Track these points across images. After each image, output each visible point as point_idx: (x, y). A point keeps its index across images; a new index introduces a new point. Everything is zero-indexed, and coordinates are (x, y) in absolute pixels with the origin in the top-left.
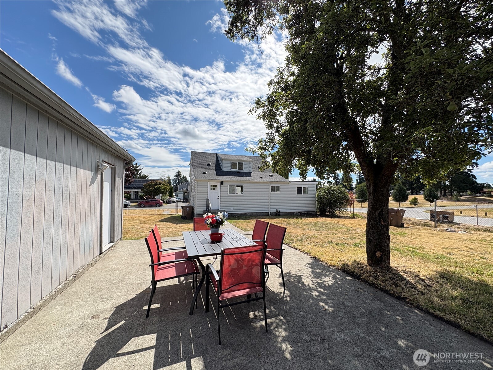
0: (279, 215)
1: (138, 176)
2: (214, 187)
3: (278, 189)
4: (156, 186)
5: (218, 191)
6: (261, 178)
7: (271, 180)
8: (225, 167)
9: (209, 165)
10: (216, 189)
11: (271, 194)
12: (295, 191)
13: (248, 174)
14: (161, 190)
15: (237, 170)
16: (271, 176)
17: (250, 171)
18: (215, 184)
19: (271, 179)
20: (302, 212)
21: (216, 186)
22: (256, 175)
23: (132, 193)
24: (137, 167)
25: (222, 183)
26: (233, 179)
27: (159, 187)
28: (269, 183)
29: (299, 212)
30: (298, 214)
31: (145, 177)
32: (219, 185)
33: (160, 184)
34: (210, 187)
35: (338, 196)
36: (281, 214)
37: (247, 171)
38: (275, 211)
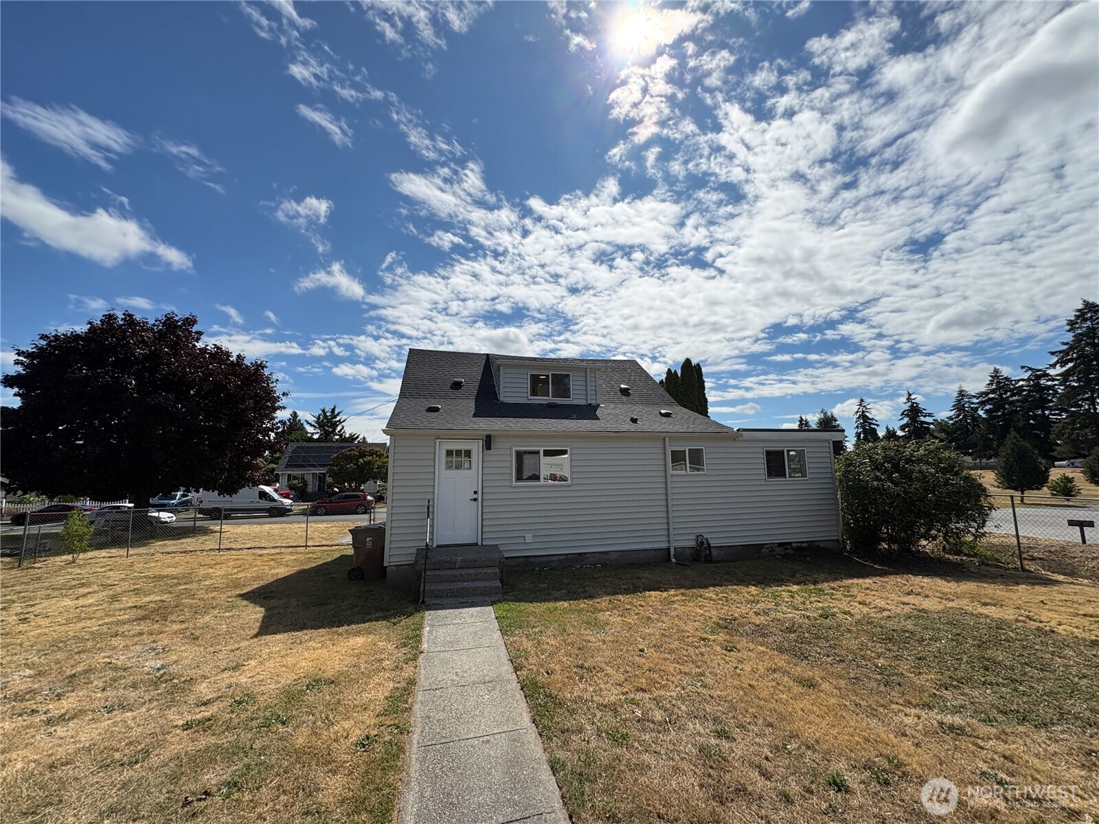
0: (709, 559)
1: (337, 437)
2: (458, 458)
3: (696, 458)
4: (361, 460)
5: (472, 473)
6: (634, 421)
7: (670, 428)
8: (512, 390)
9: (457, 386)
10: (467, 465)
11: (674, 479)
12: (761, 464)
13: (589, 412)
14: (372, 469)
15: (549, 399)
16: (667, 415)
17: (593, 402)
18: (463, 446)
19: (666, 426)
20: (790, 544)
21: (468, 453)
22: (612, 416)
23: (309, 478)
24: (335, 417)
25: (488, 442)
26: (532, 427)
27: (369, 463)
28: (662, 438)
29: (780, 545)
30: (779, 550)
31: (352, 438)
32: (476, 447)
33: (371, 455)
34: (442, 458)
35: (946, 483)
36: (714, 552)
37: (583, 402)
38: (693, 544)
